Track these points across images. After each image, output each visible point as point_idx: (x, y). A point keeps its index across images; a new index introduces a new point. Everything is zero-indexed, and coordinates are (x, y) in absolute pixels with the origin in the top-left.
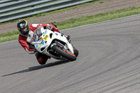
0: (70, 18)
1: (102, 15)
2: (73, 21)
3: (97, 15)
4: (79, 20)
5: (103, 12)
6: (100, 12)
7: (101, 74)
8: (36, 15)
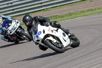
0: (68, 12)
1: (92, 10)
2: (70, 14)
3: (88, 11)
4: (75, 14)
5: (92, 8)
6: (90, 8)
7: (91, 53)
8: (43, 10)
